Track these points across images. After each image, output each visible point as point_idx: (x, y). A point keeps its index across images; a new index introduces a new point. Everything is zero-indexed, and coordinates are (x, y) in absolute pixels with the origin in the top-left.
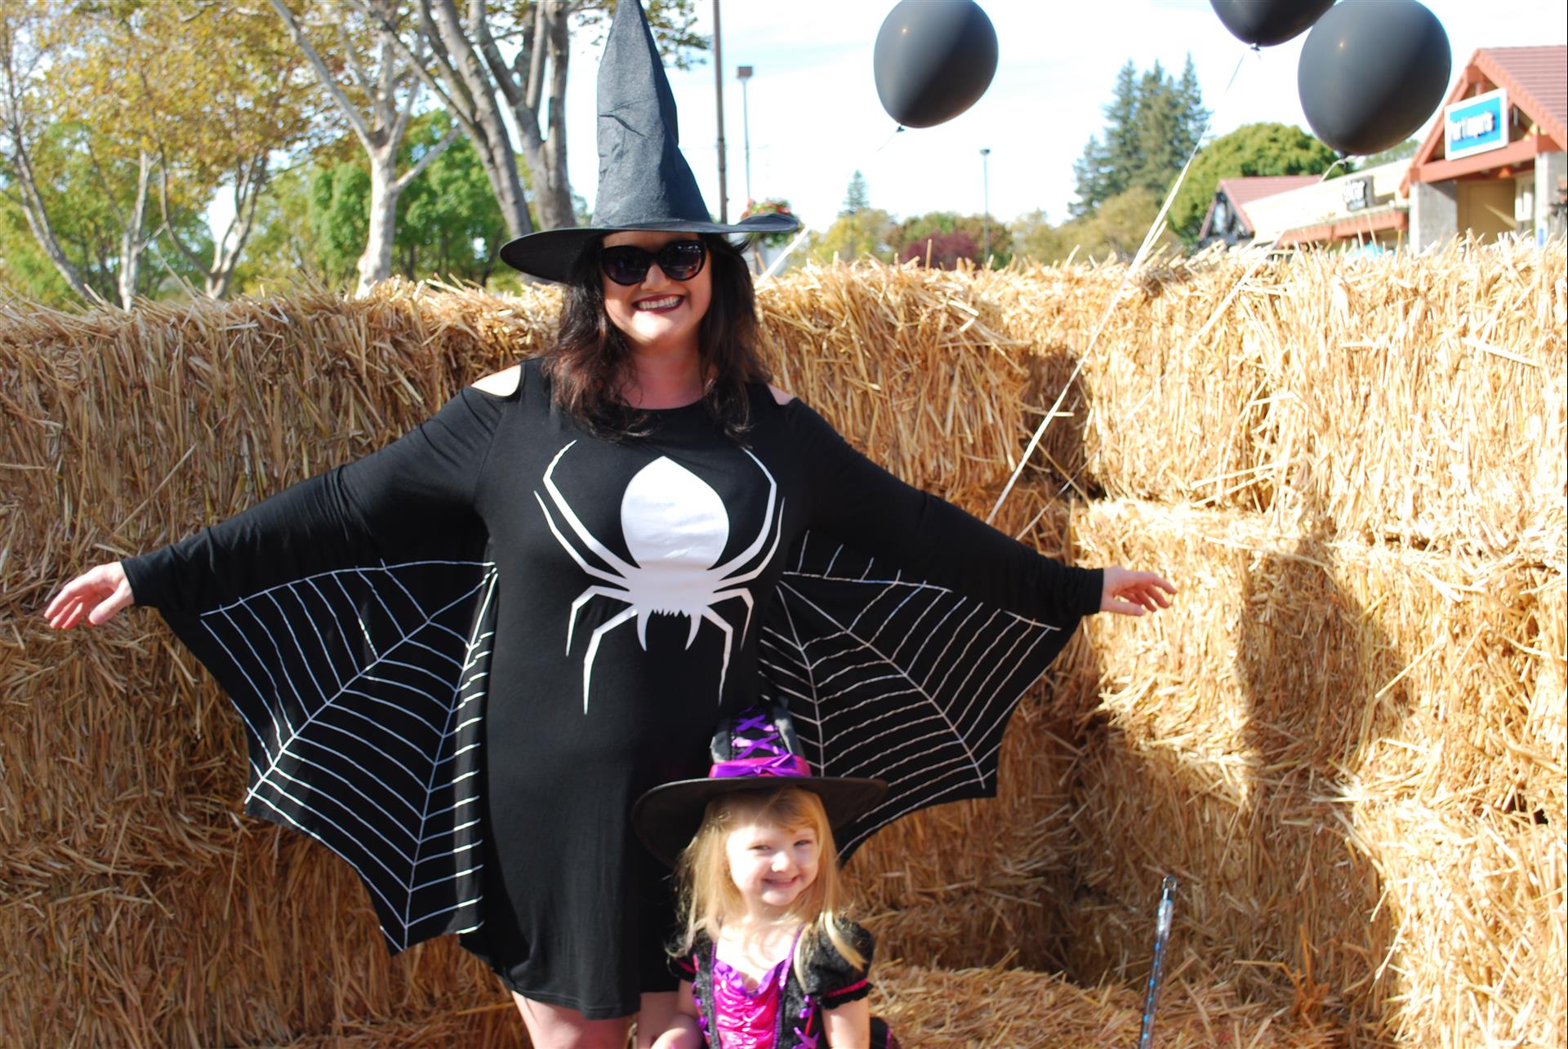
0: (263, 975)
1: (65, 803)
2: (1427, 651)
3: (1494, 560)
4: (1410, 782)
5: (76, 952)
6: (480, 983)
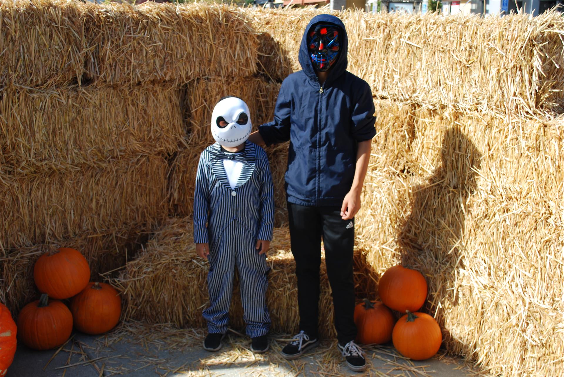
0: (23, 224)
2: (384, 128)
3: (404, 102)
4: (376, 165)
6: (90, 229)
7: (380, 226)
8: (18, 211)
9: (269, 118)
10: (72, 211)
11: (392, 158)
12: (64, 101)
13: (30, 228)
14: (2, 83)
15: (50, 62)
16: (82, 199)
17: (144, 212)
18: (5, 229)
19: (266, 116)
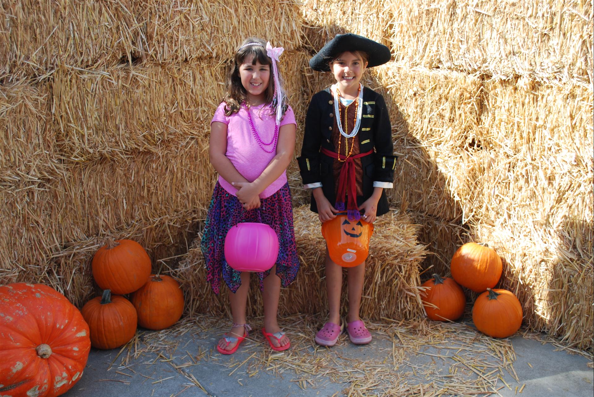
0: (76, 217)
1: (19, 155)
2: (449, 101)
4: (441, 139)
7: (446, 202)
11: (458, 132)
12: (114, 82)
13: (84, 221)
14: (53, 64)
15: (100, 40)
16: (133, 187)
18: (59, 222)
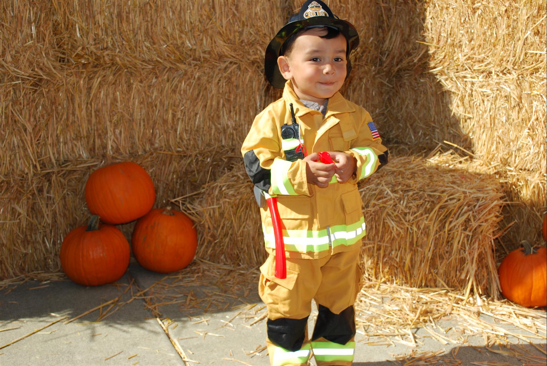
5: (6, 108)
6: (164, 146)
8: (74, 114)
9: (392, 28)
10: (142, 121)
13: (88, 137)
16: (154, 108)
17: (233, 134)
19: (388, 25)
